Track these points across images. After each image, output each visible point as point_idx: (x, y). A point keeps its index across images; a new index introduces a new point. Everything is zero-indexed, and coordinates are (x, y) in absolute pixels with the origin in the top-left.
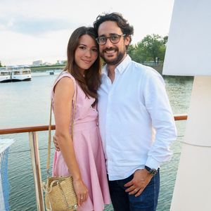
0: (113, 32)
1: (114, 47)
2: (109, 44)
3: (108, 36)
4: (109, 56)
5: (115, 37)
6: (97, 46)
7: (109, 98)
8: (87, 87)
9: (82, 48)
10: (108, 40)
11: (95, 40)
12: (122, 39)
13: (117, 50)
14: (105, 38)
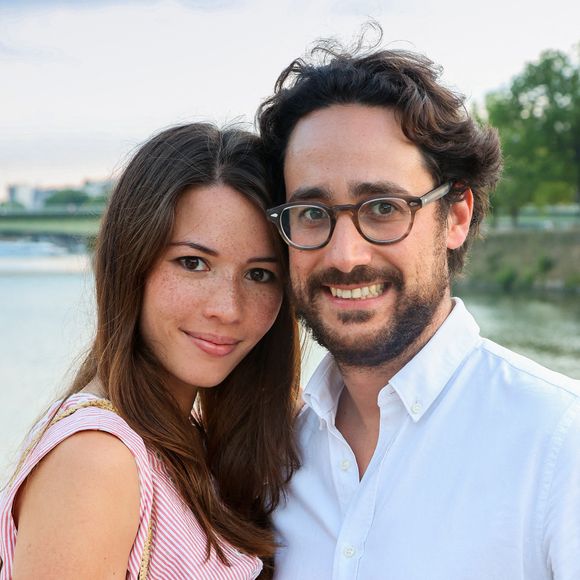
0: (373, 178)
1: (379, 264)
2: (350, 248)
3: (344, 198)
4: (346, 319)
5: (387, 207)
6: (280, 252)
7: (343, 563)
8: (212, 490)
9: (190, 263)
10: (345, 223)
11: (263, 215)
12: (427, 214)
13: (393, 280)
14: (325, 209)
